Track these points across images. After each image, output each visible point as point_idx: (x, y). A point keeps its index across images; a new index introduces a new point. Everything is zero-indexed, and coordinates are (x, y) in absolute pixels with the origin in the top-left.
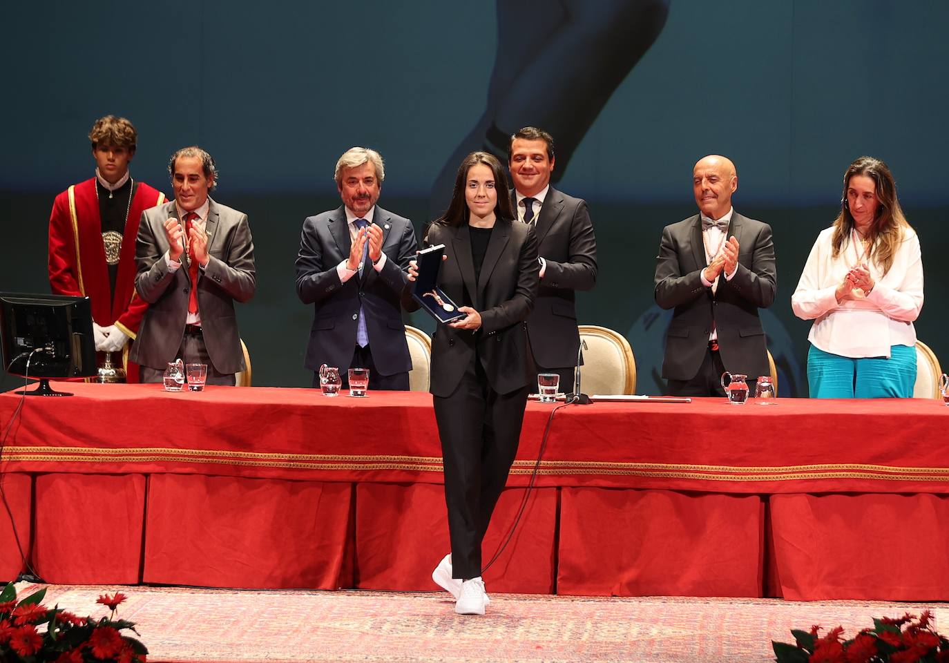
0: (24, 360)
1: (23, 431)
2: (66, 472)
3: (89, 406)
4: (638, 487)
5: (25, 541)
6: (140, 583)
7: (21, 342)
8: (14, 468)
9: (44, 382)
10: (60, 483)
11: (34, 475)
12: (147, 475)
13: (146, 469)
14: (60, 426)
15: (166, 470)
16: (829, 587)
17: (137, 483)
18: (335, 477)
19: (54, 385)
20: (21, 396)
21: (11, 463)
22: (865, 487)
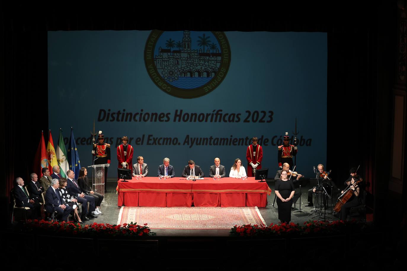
0: (122, 177)
1: (122, 187)
2: (128, 192)
3: (131, 183)
4: (204, 193)
5: (123, 201)
6: (138, 206)
7: (121, 175)
8: (121, 192)
9: (125, 180)
10: (127, 193)
11: (124, 193)
12: (139, 192)
13: (138, 192)
14: (127, 186)
15: (141, 192)
16: (228, 205)
17: (138, 194)
18: (164, 192)
19: (126, 180)
20: (122, 182)
21: (121, 191)
22: (233, 192)
